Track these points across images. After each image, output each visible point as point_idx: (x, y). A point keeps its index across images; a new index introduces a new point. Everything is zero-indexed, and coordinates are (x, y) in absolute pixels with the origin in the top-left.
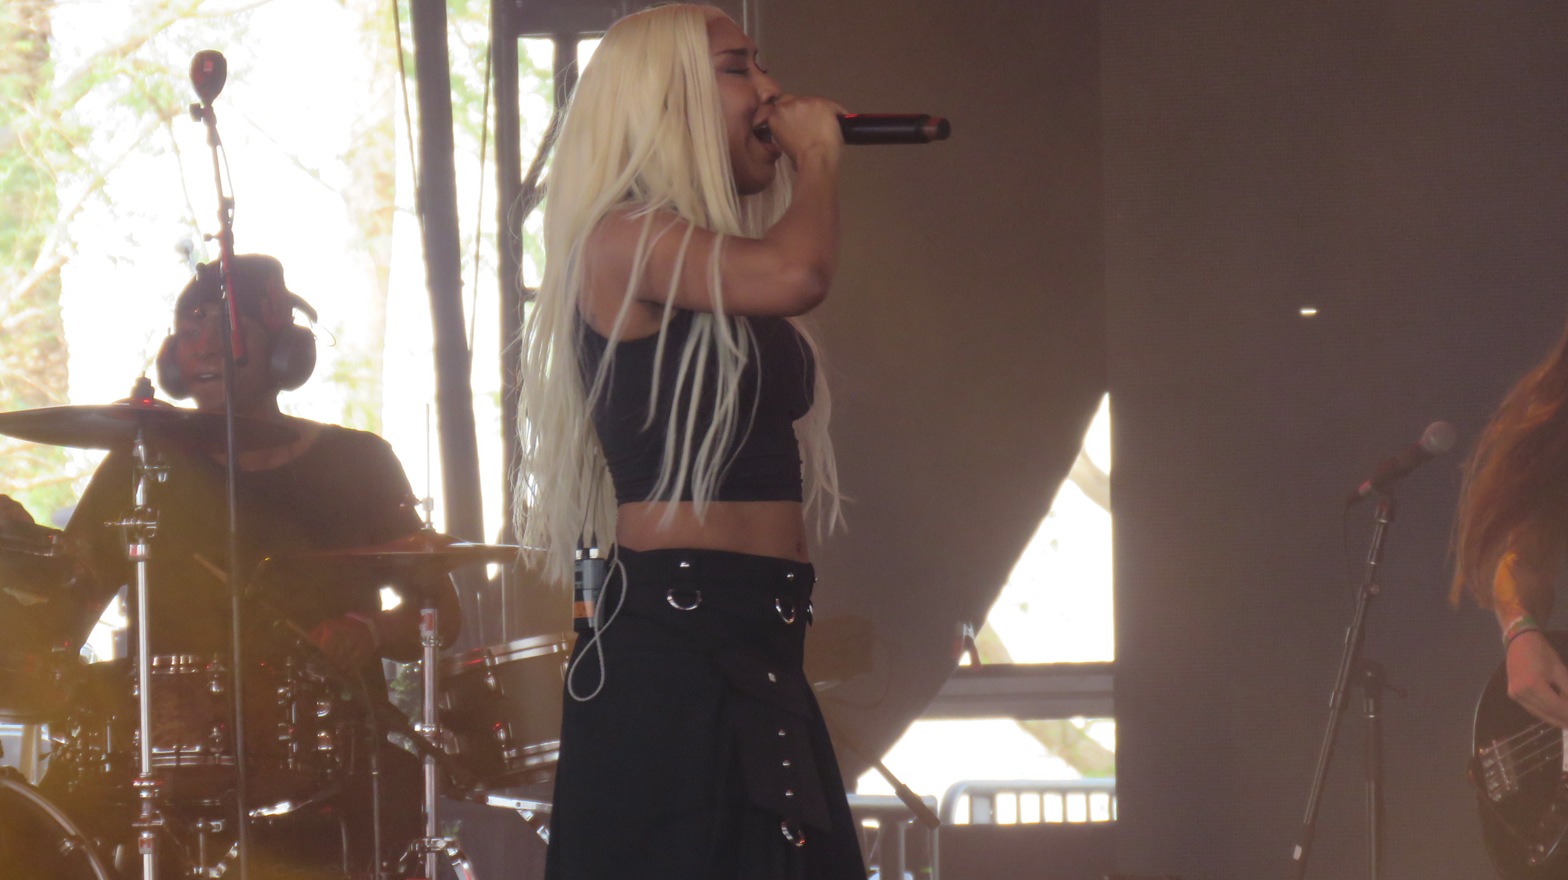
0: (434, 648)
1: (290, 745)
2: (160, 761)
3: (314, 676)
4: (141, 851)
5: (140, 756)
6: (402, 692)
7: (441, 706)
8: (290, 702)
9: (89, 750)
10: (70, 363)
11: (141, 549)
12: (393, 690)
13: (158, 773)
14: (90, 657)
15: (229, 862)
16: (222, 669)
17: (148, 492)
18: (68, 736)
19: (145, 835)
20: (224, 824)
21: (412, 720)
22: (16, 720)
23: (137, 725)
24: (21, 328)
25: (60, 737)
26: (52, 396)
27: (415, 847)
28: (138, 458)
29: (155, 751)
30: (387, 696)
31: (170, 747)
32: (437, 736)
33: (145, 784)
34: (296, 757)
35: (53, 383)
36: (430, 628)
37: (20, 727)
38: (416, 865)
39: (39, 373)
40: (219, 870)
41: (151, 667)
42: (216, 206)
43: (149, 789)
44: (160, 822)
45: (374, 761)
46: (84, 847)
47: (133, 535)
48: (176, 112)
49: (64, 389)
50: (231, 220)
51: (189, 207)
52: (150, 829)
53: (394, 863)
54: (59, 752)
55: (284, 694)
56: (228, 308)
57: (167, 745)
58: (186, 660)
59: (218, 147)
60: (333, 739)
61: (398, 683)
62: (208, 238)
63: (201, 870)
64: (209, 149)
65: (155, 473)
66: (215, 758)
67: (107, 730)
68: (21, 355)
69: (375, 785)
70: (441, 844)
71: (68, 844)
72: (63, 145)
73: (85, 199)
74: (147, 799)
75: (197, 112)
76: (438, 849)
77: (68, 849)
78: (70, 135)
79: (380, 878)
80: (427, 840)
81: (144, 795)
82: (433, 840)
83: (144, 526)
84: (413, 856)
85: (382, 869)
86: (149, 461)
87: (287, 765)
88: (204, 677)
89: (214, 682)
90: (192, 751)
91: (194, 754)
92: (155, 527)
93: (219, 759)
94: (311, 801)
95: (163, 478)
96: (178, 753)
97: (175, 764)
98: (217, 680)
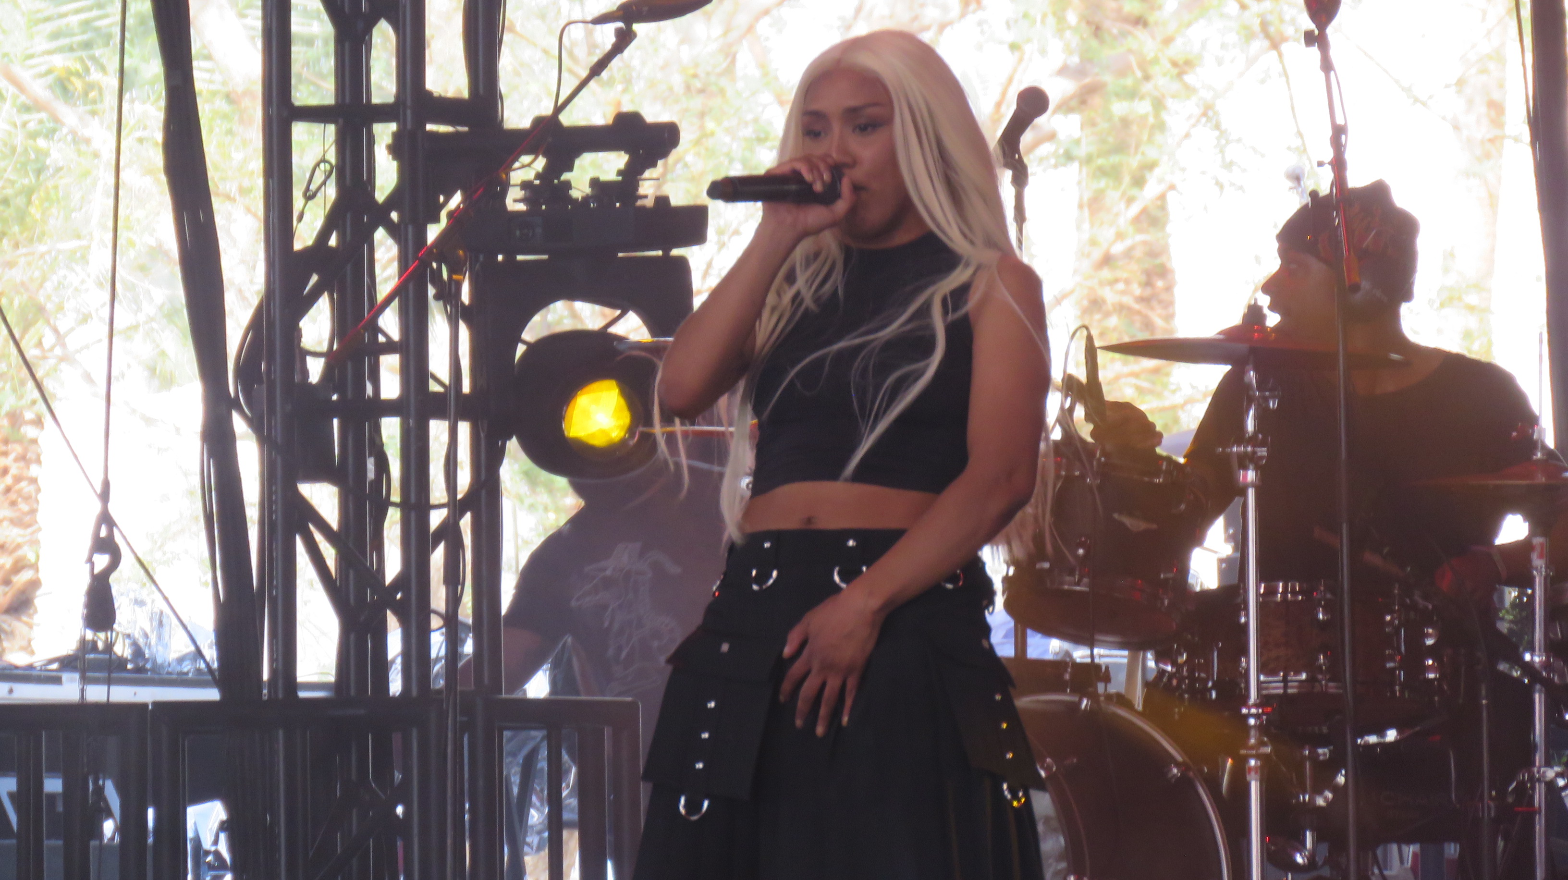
0: (1545, 578)
1: (1397, 673)
2: (1267, 689)
3: (1421, 602)
4: (1248, 778)
6: (1511, 622)
7: (1551, 636)
8: (1398, 629)
9: (1195, 677)
10: (1177, 291)
11: (1251, 475)
12: (1502, 619)
13: (1265, 700)
14: (1197, 584)
15: (1335, 789)
16: (1329, 596)
17: (1257, 418)
18: (1174, 664)
19: (1253, 763)
20: (1330, 752)
21: (1521, 649)
22: (1122, 646)
23: (1245, 652)
24: (1128, 254)
25: (1166, 664)
26: (1159, 322)
27: (1524, 777)
28: (1249, 386)
29: (1262, 678)
30: (1494, 624)
31: (1277, 675)
32: (1546, 665)
33: (1253, 711)
34: (1403, 686)
35: (1160, 311)
36: (1541, 556)
37: (1126, 653)
38: (1524, 794)
39: (1142, 300)
40: (1326, 799)
41: (1259, 593)
42: (1329, 133)
43: (1257, 716)
44: (1268, 750)
46: (1191, 774)
47: (1244, 462)
48: (1285, 39)
49: (1169, 318)
50: (1345, 146)
51: (1300, 134)
52: (1257, 757)
53: (1502, 793)
54: (1165, 679)
55: (1391, 622)
56: (1341, 235)
57: (1272, 672)
58: (1293, 588)
59: (1332, 73)
60: (1440, 667)
61: (1507, 612)
62: (1320, 164)
63: (1307, 797)
64: (1322, 75)
65: (1266, 400)
66: (1321, 685)
67: (1213, 656)
68: (1128, 282)
69: (1485, 714)
70: (1550, 774)
71: (1175, 771)
72: (1175, 71)
73: (1194, 126)
74: (1255, 725)
75: (1310, 38)
76: (1548, 779)
77: (1175, 775)
78: (1181, 62)
79: (1488, 807)
80: (1536, 770)
81: (1252, 721)
82: (1542, 769)
83: (1254, 453)
84: (1521, 785)
85: (1491, 798)
86: (1260, 387)
87: (1394, 692)
88: (1310, 606)
89: (1321, 609)
90: (1298, 678)
91: (1301, 682)
92: (1265, 454)
93: (1326, 686)
94: (1417, 729)
95: (1274, 404)
96: (1285, 680)
97: (1281, 691)
98: (1323, 607)
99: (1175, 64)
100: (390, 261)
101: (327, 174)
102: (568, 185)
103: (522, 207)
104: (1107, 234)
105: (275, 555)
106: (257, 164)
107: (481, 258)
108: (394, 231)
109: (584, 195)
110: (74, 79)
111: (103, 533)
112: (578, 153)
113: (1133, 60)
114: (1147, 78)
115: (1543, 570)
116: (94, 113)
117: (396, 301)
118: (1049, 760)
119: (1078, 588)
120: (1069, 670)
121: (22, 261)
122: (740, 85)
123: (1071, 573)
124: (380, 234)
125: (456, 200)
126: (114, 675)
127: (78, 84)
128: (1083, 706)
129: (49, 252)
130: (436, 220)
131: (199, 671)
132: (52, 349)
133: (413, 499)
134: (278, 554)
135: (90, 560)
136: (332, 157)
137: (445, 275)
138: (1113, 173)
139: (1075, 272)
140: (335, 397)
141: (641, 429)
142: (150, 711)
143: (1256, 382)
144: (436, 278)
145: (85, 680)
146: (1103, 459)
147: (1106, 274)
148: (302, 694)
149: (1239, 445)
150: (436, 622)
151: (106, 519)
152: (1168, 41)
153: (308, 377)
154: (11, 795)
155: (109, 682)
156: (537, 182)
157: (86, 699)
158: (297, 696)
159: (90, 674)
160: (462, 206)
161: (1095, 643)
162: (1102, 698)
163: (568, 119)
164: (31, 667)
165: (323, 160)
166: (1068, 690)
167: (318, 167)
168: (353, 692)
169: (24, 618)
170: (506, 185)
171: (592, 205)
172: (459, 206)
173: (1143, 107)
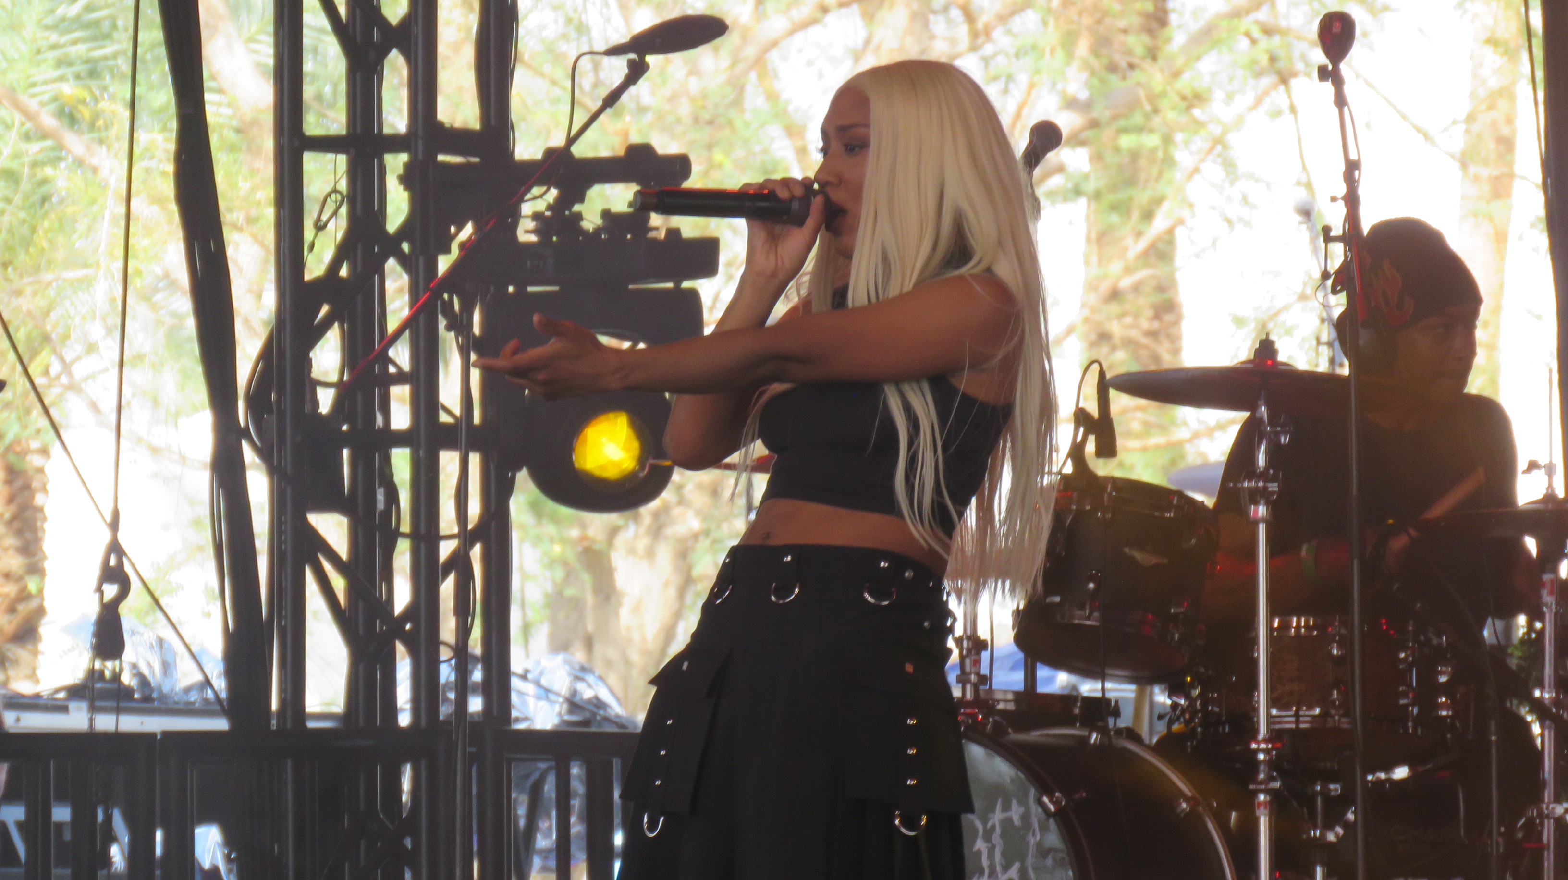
0: (1555, 614)
1: (1411, 708)
3: (1435, 639)
4: (1258, 813)
5: (1258, 717)
6: (1520, 658)
7: (1561, 672)
8: (1411, 666)
9: (1208, 711)
10: (1183, 325)
11: (1262, 510)
12: (1511, 655)
13: (1275, 735)
15: (1346, 825)
16: (1343, 631)
17: (1271, 455)
18: (1187, 697)
19: (1262, 797)
20: (1342, 787)
21: (1531, 686)
23: (1255, 686)
24: (1136, 288)
25: (1178, 698)
26: (1165, 357)
27: (1533, 813)
29: (1274, 712)
30: (1503, 662)
31: (1289, 709)
32: (1556, 702)
33: (1263, 746)
34: (1416, 721)
35: (1166, 344)
36: (1551, 593)
37: (1133, 687)
38: (1533, 830)
39: (1152, 334)
40: (1337, 835)
41: (1270, 629)
42: (1343, 168)
43: (1267, 751)
44: (1277, 785)
45: (1493, 727)
46: (1200, 808)
47: (1254, 497)
48: (1295, 74)
49: (1176, 351)
50: (1358, 181)
51: (1304, 169)
52: (1266, 792)
53: (1511, 829)
54: (1178, 712)
55: (1405, 658)
56: (1354, 270)
57: (1285, 706)
58: (1307, 622)
59: (1346, 109)
60: (1453, 704)
62: (1334, 199)
63: (1318, 833)
64: (1336, 110)
65: (1277, 435)
66: (1334, 721)
68: (1136, 316)
69: (1494, 751)
70: (1559, 810)
71: (1184, 805)
72: (1183, 105)
73: (1203, 160)
74: (1264, 761)
75: (1324, 74)
76: (1556, 816)
77: (1184, 810)
78: (1190, 96)
79: (1497, 845)
80: (1545, 806)
81: (1261, 757)
82: (1551, 806)
83: (1265, 488)
84: (1530, 822)
85: (1500, 834)
86: (1271, 423)
87: (1407, 729)
88: (1325, 640)
89: (1335, 645)
90: (1311, 713)
91: (1314, 717)
92: (1276, 489)
93: (1339, 720)
94: (1429, 766)
95: (1285, 440)
96: (1297, 715)
97: (1293, 726)
98: (1338, 642)
99: (1184, 98)
100: (400, 290)
101: (338, 204)
102: (579, 217)
103: (533, 238)
104: (1115, 267)
105: (284, 585)
106: (267, 193)
107: (492, 289)
108: (405, 262)
109: (595, 226)
110: (81, 107)
111: (113, 562)
112: (589, 184)
113: (1142, 93)
114: (1156, 111)
115: (1554, 607)
116: (101, 142)
117: (407, 333)
118: (1057, 794)
119: (1088, 623)
120: (1079, 704)
121: (28, 290)
122: (748, 116)
123: (1082, 607)
124: (391, 264)
125: (468, 231)
126: (122, 705)
127: (85, 113)
128: (1093, 741)
129: (56, 279)
130: (448, 251)
131: (206, 701)
132: (58, 377)
133: (423, 530)
134: (288, 584)
135: (99, 590)
136: (343, 186)
137: (457, 307)
138: (1121, 208)
139: (1083, 305)
140: (345, 428)
141: (652, 461)
142: (159, 740)
143: (1268, 417)
144: (447, 309)
145: (94, 709)
146: (1114, 494)
147: (1114, 308)
148: (311, 725)
149: (1250, 481)
150: (445, 653)
151: (115, 548)
152: (1176, 74)
153: (318, 407)
154: (20, 825)
155: (118, 711)
156: (548, 213)
157: (94, 728)
158: (306, 727)
159: (98, 704)
160: (473, 237)
161: (1106, 677)
162: (1112, 733)
163: (581, 150)
164: (38, 696)
165: (335, 191)
166: (1078, 725)
167: (329, 197)
168: (361, 723)
169: (29, 647)
170: (516, 215)
171: (603, 236)
172: (470, 237)
173: (1151, 141)
